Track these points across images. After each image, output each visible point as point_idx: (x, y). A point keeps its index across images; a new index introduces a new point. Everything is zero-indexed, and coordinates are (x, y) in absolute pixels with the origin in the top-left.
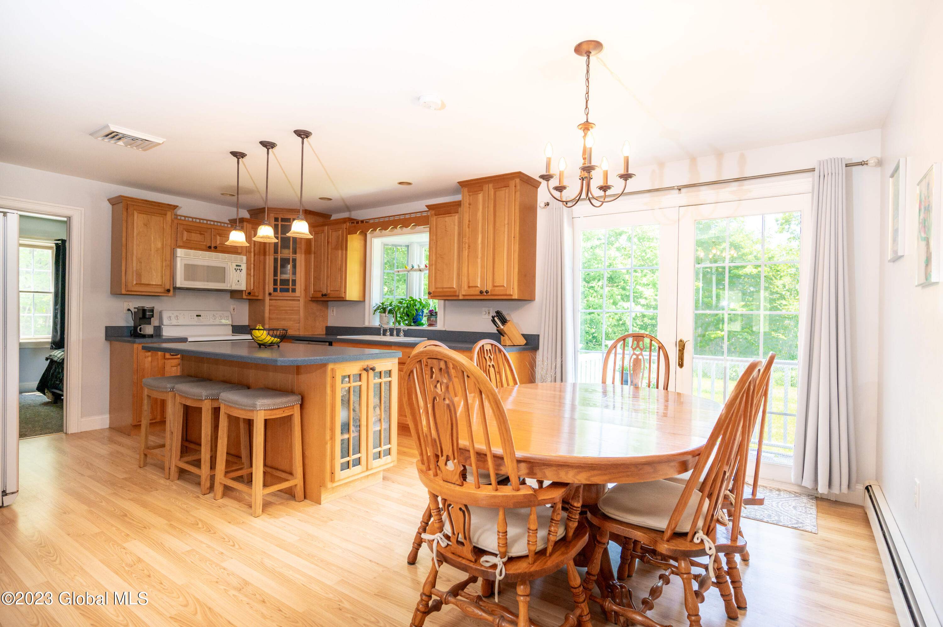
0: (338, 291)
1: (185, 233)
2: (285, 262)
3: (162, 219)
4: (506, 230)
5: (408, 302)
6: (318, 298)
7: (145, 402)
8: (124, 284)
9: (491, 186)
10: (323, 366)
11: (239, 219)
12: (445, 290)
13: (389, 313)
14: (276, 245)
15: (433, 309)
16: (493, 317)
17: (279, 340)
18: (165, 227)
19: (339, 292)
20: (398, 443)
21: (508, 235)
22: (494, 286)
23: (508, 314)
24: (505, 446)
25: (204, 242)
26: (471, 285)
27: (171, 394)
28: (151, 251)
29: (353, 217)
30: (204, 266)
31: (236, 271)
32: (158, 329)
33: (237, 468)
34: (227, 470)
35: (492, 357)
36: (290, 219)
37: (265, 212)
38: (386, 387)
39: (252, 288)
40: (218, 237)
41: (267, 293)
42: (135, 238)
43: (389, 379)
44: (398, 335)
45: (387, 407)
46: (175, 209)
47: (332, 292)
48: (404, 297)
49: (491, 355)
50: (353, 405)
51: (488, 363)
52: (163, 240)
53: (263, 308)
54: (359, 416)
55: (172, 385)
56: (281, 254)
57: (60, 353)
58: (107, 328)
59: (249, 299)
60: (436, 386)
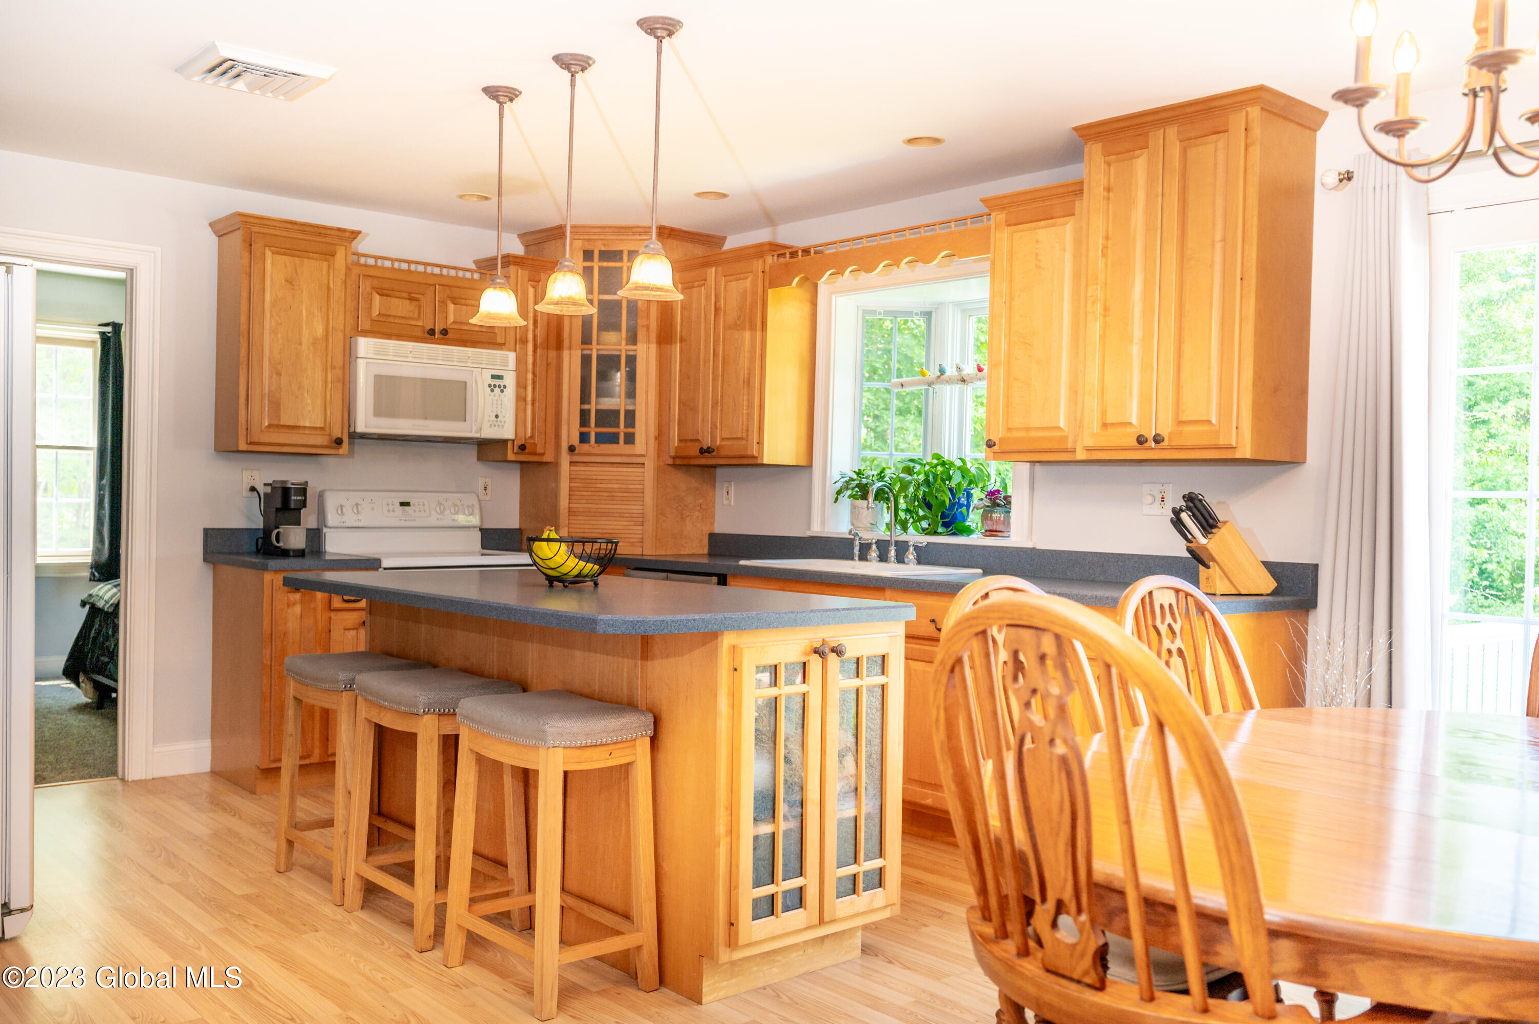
0: (741, 439)
1: (377, 298)
2: (609, 363)
3: (325, 265)
4: (1218, 258)
5: (927, 468)
6: (689, 458)
7: (290, 712)
8: (244, 427)
9: (1172, 132)
10: (712, 636)
11: (503, 257)
12: (1033, 434)
13: (876, 498)
14: (586, 322)
15: (998, 486)
16: (1177, 512)
17: (596, 567)
18: (331, 285)
19: (744, 442)
20: (903, 856)
21: (1224, 271)
22: (1181, 423)
23: (1219, 503)
24: (1234, 884)
25: (419, 318)
26: (1109, 420)
27: (346, 697)
28: (301, 344)
29: (781, 240)
30: (415, 379)
31: (492, 391)
32: (315, 536)
33: (497, 891)
34: (474, 895)
35: (1177, 628)
36: (621, 252)
37: (566, 237)
38: (873, 700)
39: (529, 434)
40: (451, 307)
41: (564, 446)
42: (267, 314)
43: (882, 680)
44: (900, 559)
45: (874, 756)
46: (354, 238)
47: (725, 443)
48: (917, 454)
49: (1175, 621)
50: (786, 746)
51: (1166, 643)
52: (328, 316)
53: (553, 485)
54: (801, 778)
55: (350, 675)
56: (598, 343)
57: (109, 590)
58: (207, 531)
59: (522, 463)
60: (1028, 705)
